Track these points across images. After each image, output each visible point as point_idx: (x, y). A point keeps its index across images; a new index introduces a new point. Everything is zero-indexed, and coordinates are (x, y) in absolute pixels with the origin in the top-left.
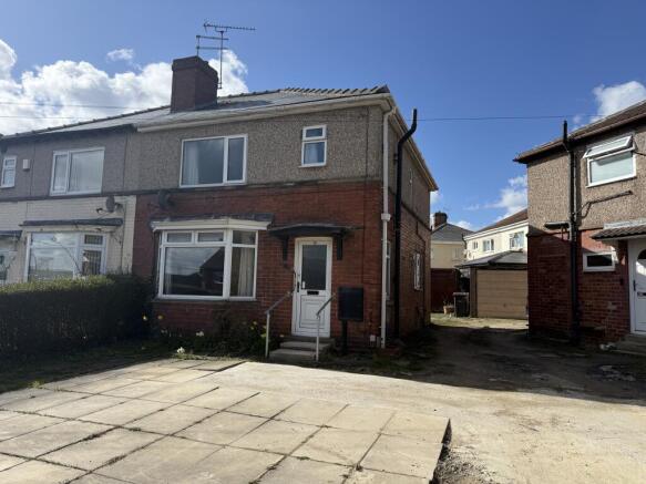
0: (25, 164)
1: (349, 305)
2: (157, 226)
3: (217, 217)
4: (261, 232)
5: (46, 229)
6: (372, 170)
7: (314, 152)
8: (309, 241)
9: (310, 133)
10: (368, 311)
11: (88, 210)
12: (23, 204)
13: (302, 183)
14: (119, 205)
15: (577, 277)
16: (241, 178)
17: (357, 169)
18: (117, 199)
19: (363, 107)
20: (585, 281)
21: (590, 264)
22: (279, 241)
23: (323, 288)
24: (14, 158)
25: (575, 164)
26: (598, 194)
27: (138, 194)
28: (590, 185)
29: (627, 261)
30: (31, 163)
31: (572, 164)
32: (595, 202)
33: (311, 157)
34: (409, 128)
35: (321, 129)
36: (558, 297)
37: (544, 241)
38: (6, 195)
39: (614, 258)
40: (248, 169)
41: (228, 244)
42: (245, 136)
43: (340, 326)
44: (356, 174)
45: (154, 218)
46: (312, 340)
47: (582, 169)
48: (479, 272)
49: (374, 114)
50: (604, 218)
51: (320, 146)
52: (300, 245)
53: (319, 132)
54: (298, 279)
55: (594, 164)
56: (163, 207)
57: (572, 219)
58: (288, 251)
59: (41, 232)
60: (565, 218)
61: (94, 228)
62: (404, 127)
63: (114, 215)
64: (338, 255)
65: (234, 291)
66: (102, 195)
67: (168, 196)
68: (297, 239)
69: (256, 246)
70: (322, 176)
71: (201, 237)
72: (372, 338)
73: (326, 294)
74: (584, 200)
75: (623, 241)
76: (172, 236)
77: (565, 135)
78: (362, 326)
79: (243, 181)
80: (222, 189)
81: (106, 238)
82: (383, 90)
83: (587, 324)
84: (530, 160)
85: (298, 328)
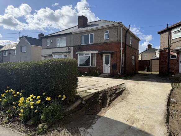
0: (51, 41)
1: (114, 67)
2: (77, 53)
3: (88, 50)
4: (97, 53)
5: (57, 54)
6: (118, 40)
7: (107, 36)
8: (106, 55)
9: (106, 32)
10: (117, 68)
11: (64, 50)
12: (51, 49)
13: (104, 43)
14: (70, 49)
15: (169, 60)
16: (92, 42)
17: (115, 39)
18: (69, 48)
19: (117, 26)
20: (171, 61)
21: (172, 57)
22: (100, 55)
23: (109, 64)
24: (49, 40)
25: (170, 34)
26: (174, 41)
27: (73, 46)
28: (173, 39)
29: (179, 56)
30: (52, 41)
31: (169, 34)
32: (173, 43)
33: (106, 37)
34: (128, 28)
35: (108, 31)
36: (165, 65)
37: (163, 52)
38: (48, 47)
39: (177, 56)
40: (94, 41)
41: (90, 56)
42: (93, 34)
43: (112, 71)
44: (115, 40)
45: (76, 51)
46: (106, 74)
47: (171, 35)
48: (153, 60)
49: (119, 27)
50: (175, 47)
51: (108, 35)
52: (104, 55)
53: (108, 32)
54: (104, 62)
55: (174, 34)
56: (78, 49)
57: (168, 47)
58: (102, 57)
59: (56, 55)
60: (167, 47)
61: (66, 53)
62: (127, 29)
63: (69, 51)
64: (112, 57)
65: (92, 65)
66: (66, 47)
67: (79, 47)
68: (104, 54)
69: (96, 56)
70: (108, 41)
71: (85, 54)
72: (118, 73)
73: (109, 65)
74: (171, 43)
75: (178, 52)
76: (80, 54)
77: (167, 27)
78: (116, 71)
79: (93, 43)
80: (89, 45)
81: (68, 55)
82: (121, 23)
83: (170, 71)
84: (161, 33)
85: (104, 72)
